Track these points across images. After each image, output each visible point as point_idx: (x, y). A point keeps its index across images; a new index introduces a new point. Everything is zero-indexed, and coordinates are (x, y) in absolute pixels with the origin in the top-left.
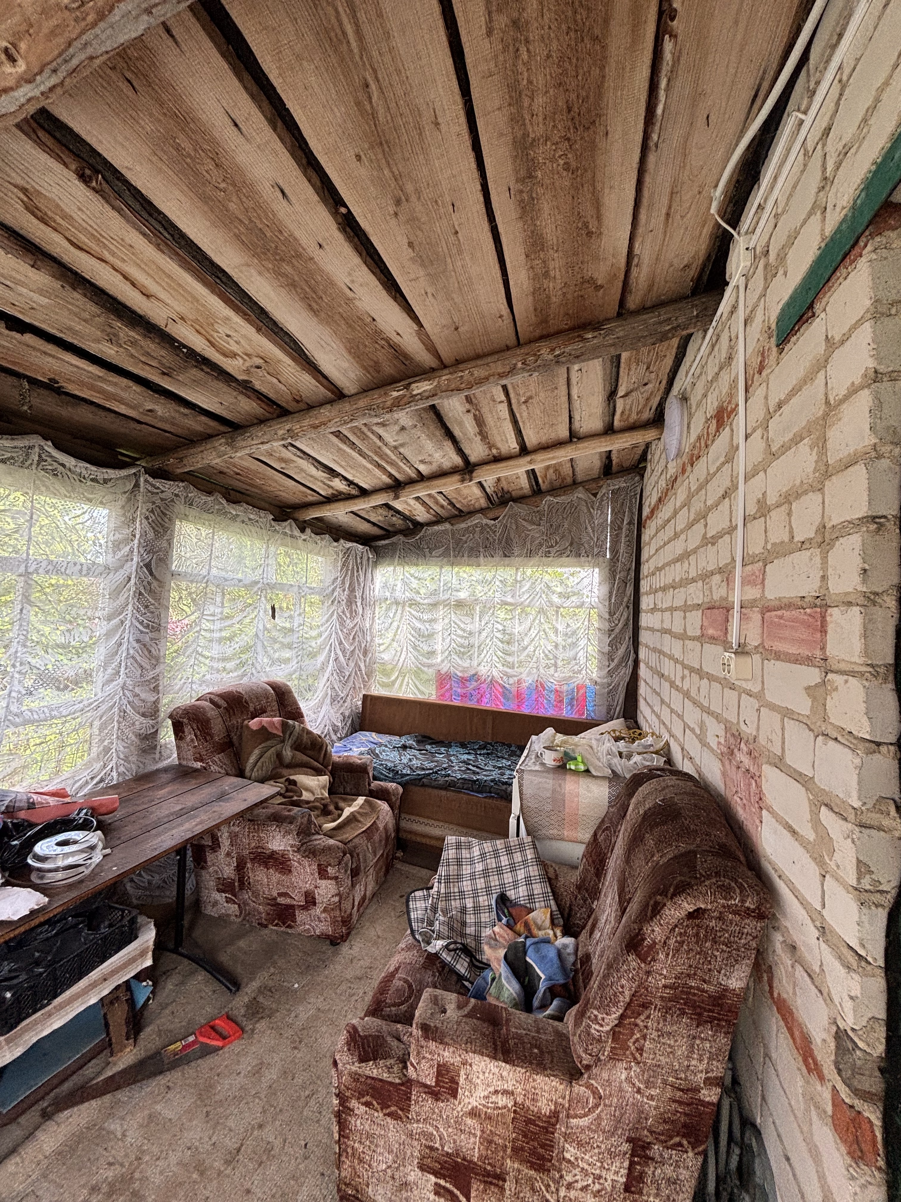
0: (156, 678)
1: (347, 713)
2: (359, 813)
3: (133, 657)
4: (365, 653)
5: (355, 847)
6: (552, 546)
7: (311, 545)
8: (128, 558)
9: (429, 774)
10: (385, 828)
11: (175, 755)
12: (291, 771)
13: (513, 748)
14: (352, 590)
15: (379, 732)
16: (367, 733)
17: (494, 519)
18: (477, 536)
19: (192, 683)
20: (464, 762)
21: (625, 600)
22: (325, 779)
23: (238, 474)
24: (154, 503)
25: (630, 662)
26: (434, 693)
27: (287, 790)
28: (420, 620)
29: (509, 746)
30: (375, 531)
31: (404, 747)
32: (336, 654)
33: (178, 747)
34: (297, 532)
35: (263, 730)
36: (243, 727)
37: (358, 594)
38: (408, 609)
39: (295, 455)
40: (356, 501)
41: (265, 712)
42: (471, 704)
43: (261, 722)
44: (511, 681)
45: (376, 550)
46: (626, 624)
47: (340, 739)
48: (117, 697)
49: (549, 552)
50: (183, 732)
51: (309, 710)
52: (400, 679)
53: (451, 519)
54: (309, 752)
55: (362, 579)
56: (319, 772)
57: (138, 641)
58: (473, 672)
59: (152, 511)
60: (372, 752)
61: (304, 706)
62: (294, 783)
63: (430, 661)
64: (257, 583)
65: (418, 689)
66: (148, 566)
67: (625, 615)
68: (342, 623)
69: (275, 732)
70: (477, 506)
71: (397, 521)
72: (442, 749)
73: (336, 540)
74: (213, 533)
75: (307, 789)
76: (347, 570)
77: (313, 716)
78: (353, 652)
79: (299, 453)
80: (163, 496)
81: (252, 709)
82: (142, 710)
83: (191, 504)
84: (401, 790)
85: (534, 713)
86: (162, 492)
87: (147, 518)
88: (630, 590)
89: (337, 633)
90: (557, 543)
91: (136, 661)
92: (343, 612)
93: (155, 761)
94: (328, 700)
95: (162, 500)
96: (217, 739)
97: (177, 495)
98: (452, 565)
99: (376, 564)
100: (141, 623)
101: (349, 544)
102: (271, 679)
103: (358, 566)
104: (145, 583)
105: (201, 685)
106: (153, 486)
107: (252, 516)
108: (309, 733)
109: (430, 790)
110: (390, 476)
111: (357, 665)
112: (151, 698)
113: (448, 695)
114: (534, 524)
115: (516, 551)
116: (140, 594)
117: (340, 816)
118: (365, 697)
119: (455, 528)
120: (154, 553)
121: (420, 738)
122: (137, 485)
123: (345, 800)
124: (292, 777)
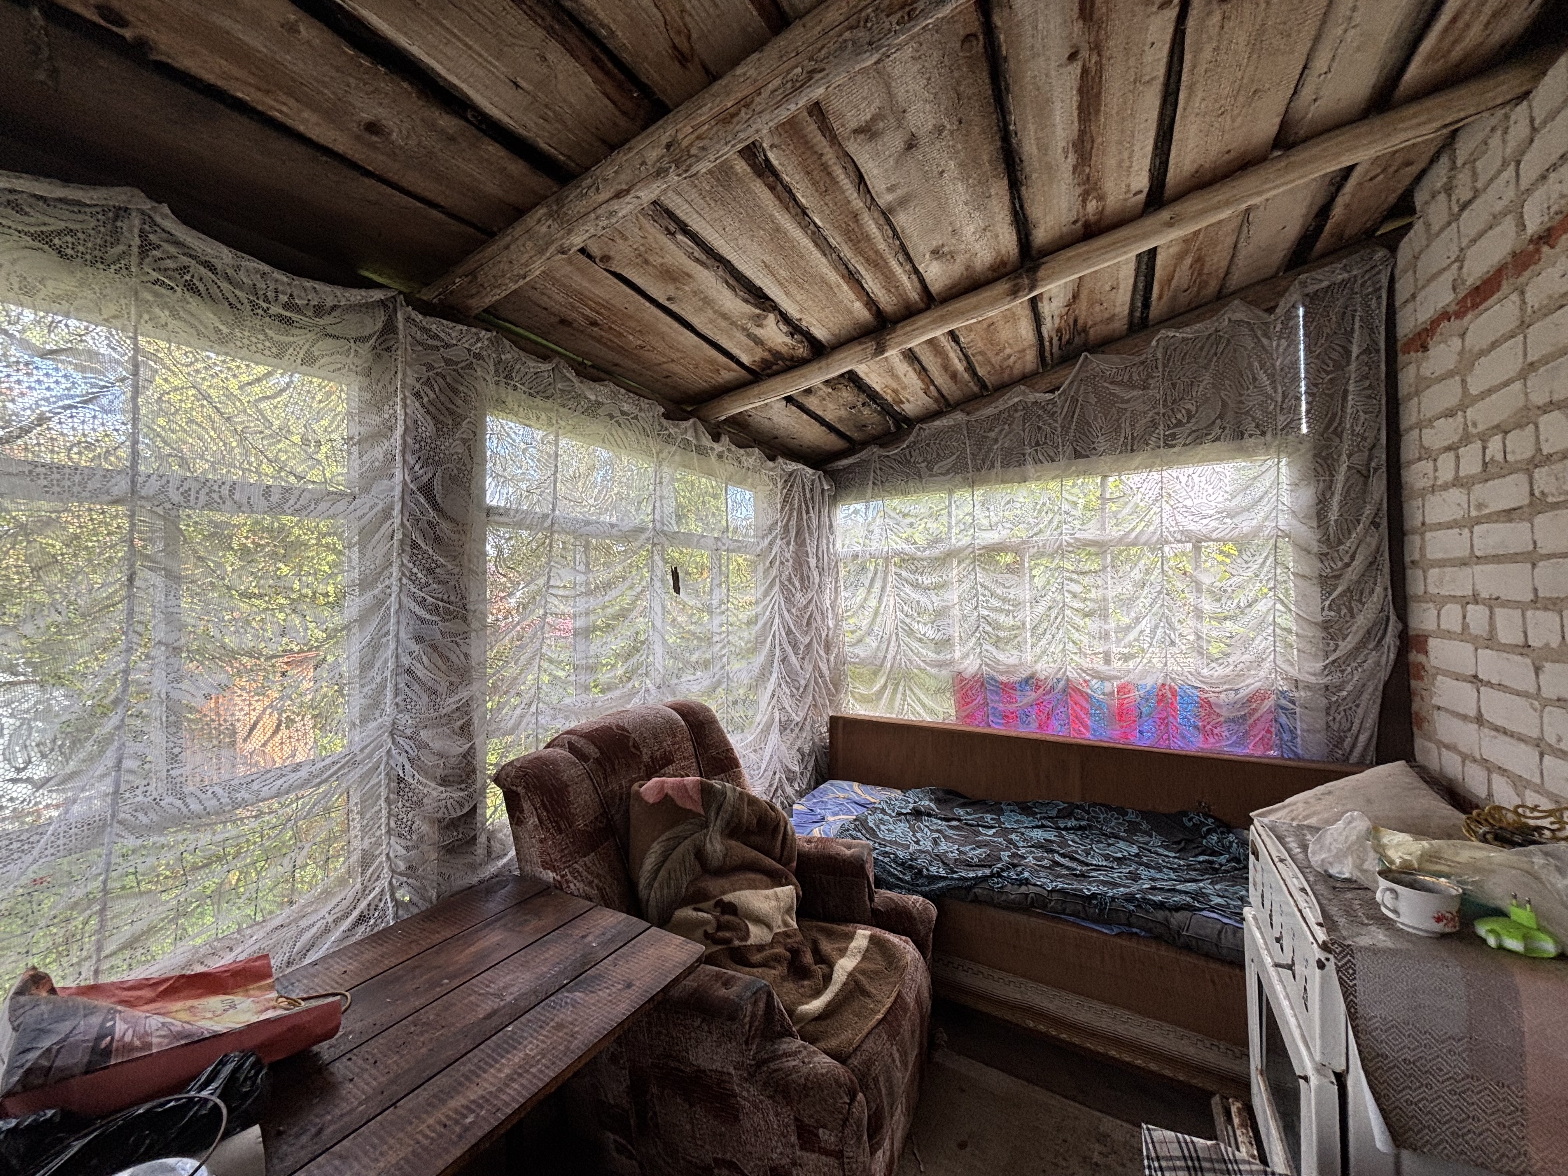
0: (465, 709)
1: (807, 750)
2: (863, 972)
3: (409, 671)
4: (828, 648)
5: (869, 1063)
6: (1179, 424)
7: (730, 468)
8: (384, 471)
9: (985, 878)
10: (918, 1001)
11: (513, 853)
12: (723, 882)
13: (1131, 817)
14: (801, 543)
15: (863, 780)
16: (845, 784)
17: (1052, 391)
18: (1017, 427)
19: (537, 713)
20: (1039, 846)
21: (1368, 510)
22: (787, 892)
23: (594, 324)
24: (430, 367)
25: (1391, 640)
26: (953, 712)
27: (720, 927)
28: (916, 586)
29: (1122, 812)
30: (832, 442)
31: (917, 814)
32: (783, 650)
33: (516, 838)
34: (706, 441)
35: (666, 801)
36: (627, 798)
37: (811, 549)
38: (893, 569)
39: (690, 256)
40: (805, 370)
41: (669, 762)
42: (1028, 730)
43: (662, 785)
44: (1108, 687)
45: (833, 476)
46: (1372, 563)
47: (801, 794)
48: (383, 752)
49: (1173, 436)
50: (522, 812)
51: (746, 747)
52: (890, 688)
53: (966, 402)
54: (757, 839)
55: (815, 523)
56: (776, 879)
57: (419, 639)
58: (1025, 674)
59: (428, 382)
60: (861, 824)
61: (736, 742)
62: (731, 909)
63: (941, 657)
64: (642, 530)
65: (924, 706)
66: (427, 490)
67: (1373, 541)
68: (789, 601)
69: (689, 806)
70: (1017, 370)
71: (869, 414)
72: (988, 817)
73: (772, 459)
74: (557, 436)
75: (759, 920)
76: (791, 510)
77: (753, 756)
78: (809, 645)
79: (698, 253)
80: (449, 353)
81: (646, 758)
82: (439, 772)
83: (509, 377)
84: (933, 910)
85: (1162, 747)
86: (447, 346)
87: (417, 395)
88: (1378, 487)
89: (782, 616)
90: (1190, 416)
91: (417, 679)
92: (790, 580)
93: (473, 867)
94: (776, 727)
95: (448, 362)
96: (580, 824)
97: (479, 357)
98: (972, 484)
99: (834, 500)
100: (422, 603)
101: (793, 466)
102: (680, 698)
103: (807, 504)
104: (423, 524)
105: (554, 718)
106: (425, 330)
107: (626, 407)
108: (753, 801)
109: (992, 911)
110: (871, 303)
111: (816, 667)
112: (458, 747)
113: (979, 716)
114: (1134, 387)
115: (1102, 444)
116: (415, 545)
117: (827, 979)
118: (834, 721)
119: (973, 418)
120: (438, 464)
121: (940, 794)
122: (389, 328)
123: (830, 935)
124: (728, 898)
